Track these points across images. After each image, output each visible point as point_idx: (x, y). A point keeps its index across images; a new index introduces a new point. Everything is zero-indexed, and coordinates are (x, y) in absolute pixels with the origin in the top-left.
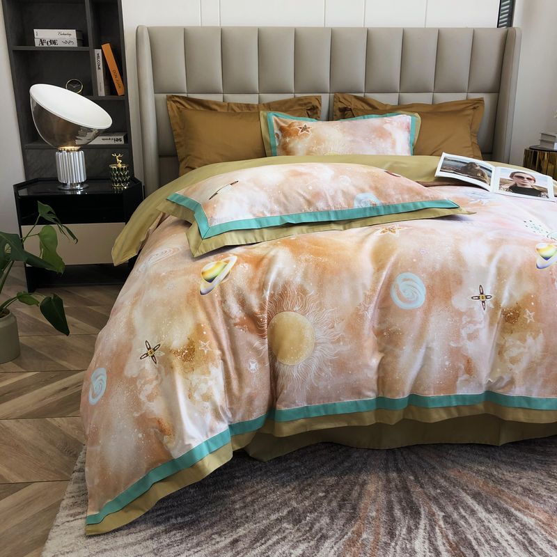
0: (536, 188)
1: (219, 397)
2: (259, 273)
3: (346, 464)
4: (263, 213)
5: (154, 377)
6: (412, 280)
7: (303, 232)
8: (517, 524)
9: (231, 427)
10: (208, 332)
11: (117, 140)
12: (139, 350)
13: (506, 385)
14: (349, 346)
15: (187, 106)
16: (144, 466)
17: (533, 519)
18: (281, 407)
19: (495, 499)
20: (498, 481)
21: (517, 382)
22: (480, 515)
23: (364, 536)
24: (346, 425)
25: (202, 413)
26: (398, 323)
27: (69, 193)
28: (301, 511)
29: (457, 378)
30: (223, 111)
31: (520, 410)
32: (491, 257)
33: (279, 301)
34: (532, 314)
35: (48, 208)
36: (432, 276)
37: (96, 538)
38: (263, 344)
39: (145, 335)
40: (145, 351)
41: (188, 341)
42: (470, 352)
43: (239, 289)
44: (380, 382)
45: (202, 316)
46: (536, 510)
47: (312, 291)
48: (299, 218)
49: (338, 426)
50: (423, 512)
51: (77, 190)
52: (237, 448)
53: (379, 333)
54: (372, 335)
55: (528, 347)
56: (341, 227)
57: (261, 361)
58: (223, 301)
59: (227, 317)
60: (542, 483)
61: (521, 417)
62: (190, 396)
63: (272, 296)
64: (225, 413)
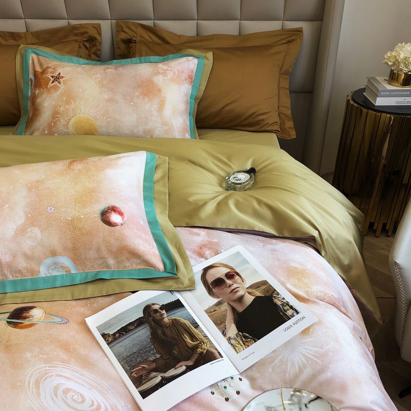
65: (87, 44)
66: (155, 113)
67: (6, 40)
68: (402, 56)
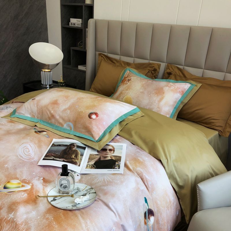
15: (105, 59)
30: (117, 64)
65: (153, 72)
66: (157, 102)
67: (125, 65)
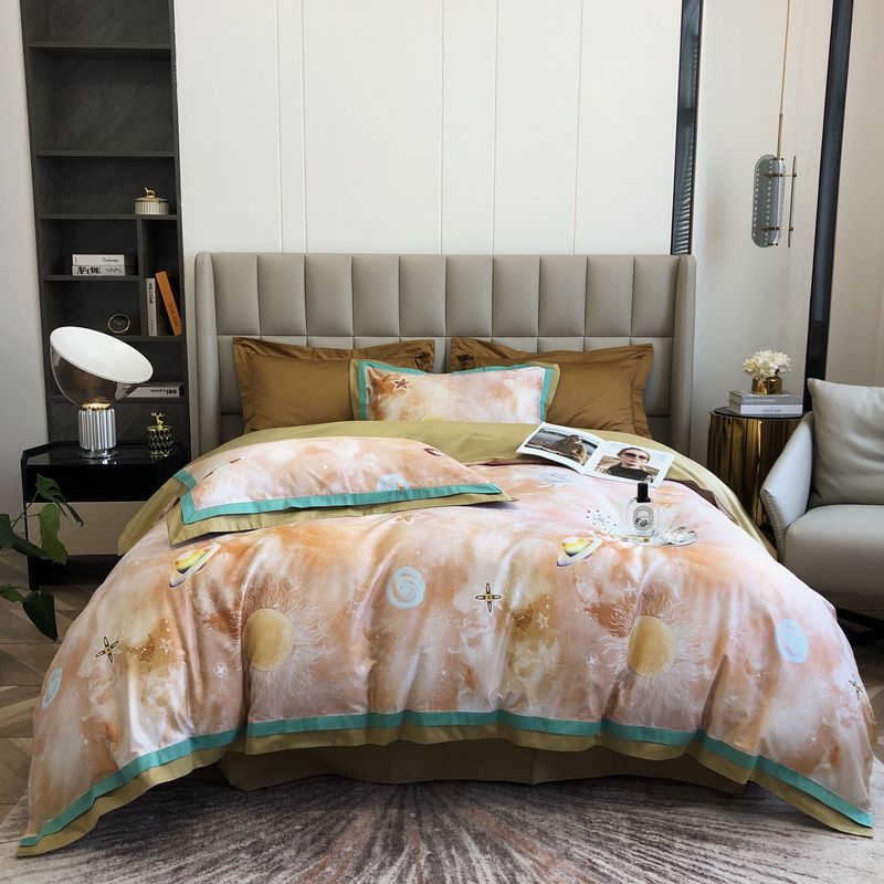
0: (645, 469)
1: (177, 702)
2: (240, 565)
3: (343, 798)
4: (263, 496)
5: (109, 677)
6: (411, 576)
7: (310, 518)
8: (509, 866)
9: (193, 740)
10: (172, 629)
11: (171, 392)
12: (96, 648)
13: (518, 702)
14: (332, 650)
15: (260, 351)
16: (89, 778)
17: (531, 862)
18: (253, 720)
19: (498, 841)
20: (513, 822)
21: (529, 698)
22: (471, 855)
23: (328, 869)
24: (330, 745)
25: (155, 720)
26: (392, 625)
27: (93, 462)
28: (267, 842)
29: (457, 691)
30: (305, 357)
31: (535, 734)
32: (505, 552)
33: (258, 596)
34: (546, 619)
35: (51, 482)
36: (434, 571)
37: (26, 860)
38: (235, 645)
39: (106, 630)
40: (103, 648)
41: (147, 638)
42: (471, 660)
43: (214, 582)
44: (372, 694)
45: (167, 611)
46: (540, 853)
47: (296, 586)
48: (309, 501)
49: (319, 744)
50: (406, 850)
51: (103, 458)
52: (200, 765)
53: (371, 637)
54: (362, 638)
55: (541, 658)
56: (360, 513)
57: (231, 665)
58: (194, 595)
59: (197, 612)
60: (565, 825)
61: (537, 742)
62: (143, 700)
63: (250, 591)
64: (184, 722)
65: (419, 361)
68: (761, 361)
